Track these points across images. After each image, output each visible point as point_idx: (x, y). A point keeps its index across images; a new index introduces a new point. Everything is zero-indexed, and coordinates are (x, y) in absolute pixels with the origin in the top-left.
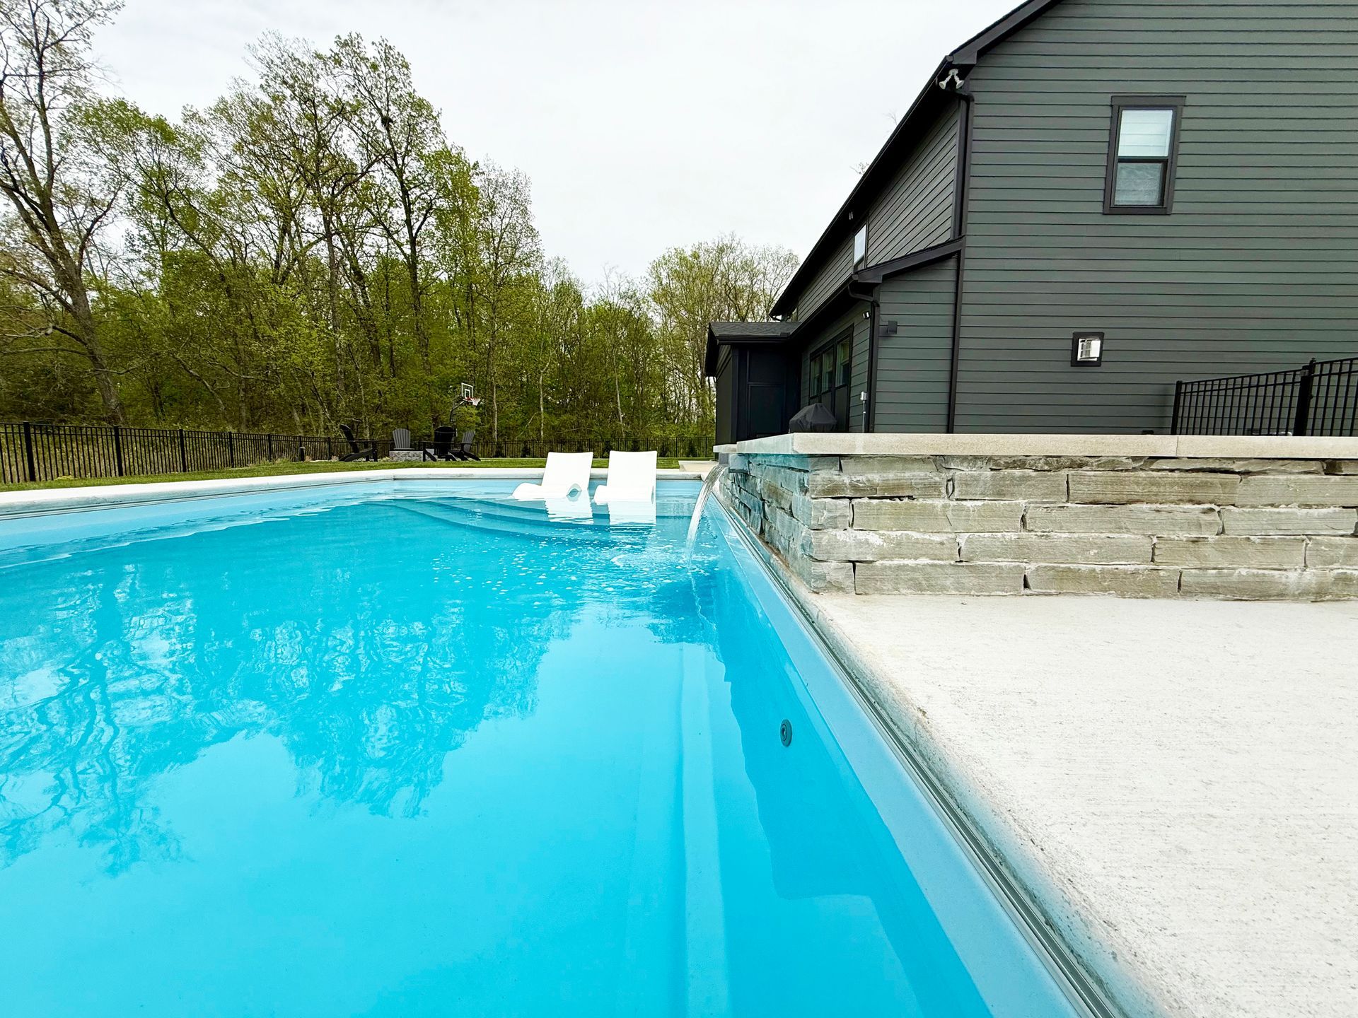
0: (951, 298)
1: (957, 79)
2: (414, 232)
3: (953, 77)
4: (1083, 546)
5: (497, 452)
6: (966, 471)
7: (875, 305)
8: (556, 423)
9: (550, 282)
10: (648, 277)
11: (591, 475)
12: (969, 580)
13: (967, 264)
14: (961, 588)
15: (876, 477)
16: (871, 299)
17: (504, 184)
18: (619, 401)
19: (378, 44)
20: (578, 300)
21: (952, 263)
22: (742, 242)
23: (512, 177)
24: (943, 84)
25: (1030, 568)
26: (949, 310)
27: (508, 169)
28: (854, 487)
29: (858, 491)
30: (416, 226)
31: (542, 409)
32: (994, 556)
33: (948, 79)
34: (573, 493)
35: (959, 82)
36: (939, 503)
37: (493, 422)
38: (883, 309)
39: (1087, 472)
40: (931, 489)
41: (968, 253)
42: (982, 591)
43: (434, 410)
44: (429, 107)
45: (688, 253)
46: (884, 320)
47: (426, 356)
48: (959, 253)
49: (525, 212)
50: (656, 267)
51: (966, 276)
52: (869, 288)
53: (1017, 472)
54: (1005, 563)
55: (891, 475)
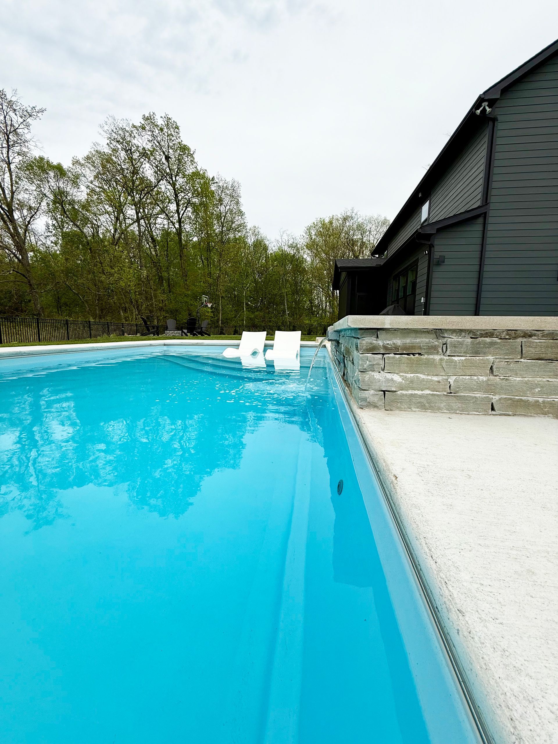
0: (479, 241)
1: (487, 108)
2: (181, 216)
3: (484, 107)
4: (531, 386)
5: (221, 332)
6: (455, 338)
7: (431, 246)
8: (253, 316)
9: (251, 240)
10: (304, 235)
11: (265, 344)
12: (456, 404)
13: (490, 220)
14: (451, 410)
15: (399, 342)
16: (429, 243)
17: (227, 188)
18: (286, 304)
19: (164, 117)
20: (266, 248)
21: (481, 220)
22: (358, 214)
23: (231, 184)
24: (478, 111)
25: (495, 398)
26: (478, 248)
27: (229, 179)
28: (385, 347)
29: (387, 350)
30: (182, 212)
31: (245, 309)
32: (472, 390)
33: (481, 108)
34: (254, 353)
35: (488, 109)
36: (437, 357)
37: (220, 316)
38: (437, 248)
39: (535, 340)
40: (432, 350)
41: (491, 213)
42: (464, 411)
43: (189, 310)
44: (189, 149)
45: (327, 221)
46: (437, 254)
47: (186, 281)
48: (485, 213)
49: (238, 203)
50: (309, 229)
51: (490, 227)
52: (428, 237)
53: (488, 340)
54: (478, 395)
55: (408, 341)
